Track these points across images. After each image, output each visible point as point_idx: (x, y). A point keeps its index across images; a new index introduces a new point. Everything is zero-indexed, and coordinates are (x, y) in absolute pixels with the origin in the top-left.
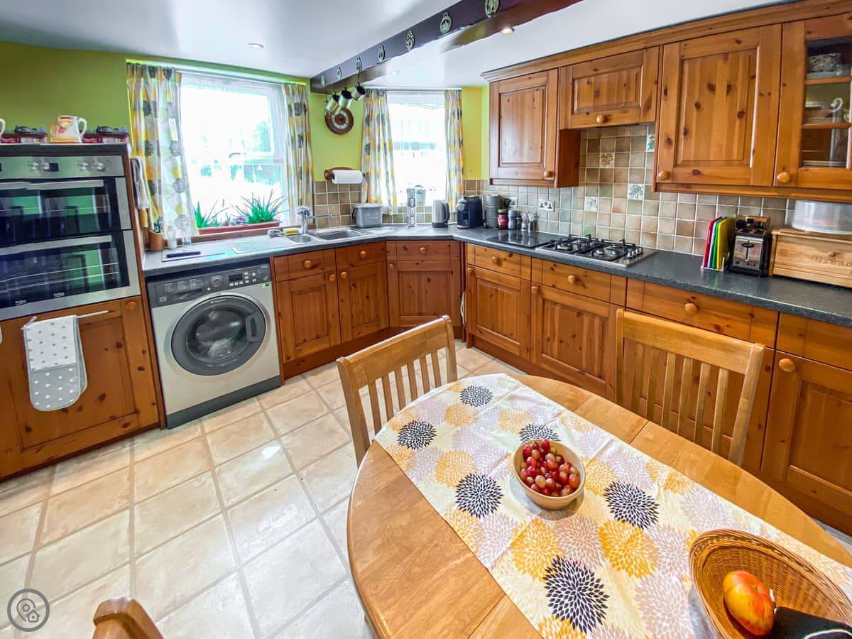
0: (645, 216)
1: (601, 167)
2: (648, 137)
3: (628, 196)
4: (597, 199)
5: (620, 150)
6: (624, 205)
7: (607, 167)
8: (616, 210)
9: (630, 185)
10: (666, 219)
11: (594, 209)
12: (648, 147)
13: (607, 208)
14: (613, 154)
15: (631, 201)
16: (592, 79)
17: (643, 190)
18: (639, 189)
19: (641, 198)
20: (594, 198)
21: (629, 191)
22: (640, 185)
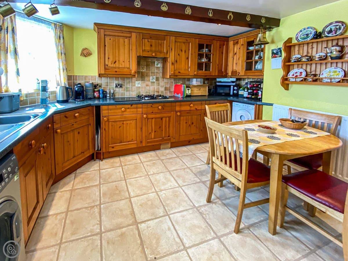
0: (156, 87)
1: (141, 71)
2: (156, 62)
3: (151, 81)
4: (140, 82)
5: (148, 66)
6: (150, 83)
7: (144, 71)
8: (147, 85)
9: (151, 77)
10: (162, 87)
11: (139, 86)
12: (156, 65)
13: (144, 85)
14: (145, 67)
15: (152, 82)
16: (149, 40)
17: (155, 78)
18: (154, 78)
19: (155, 81)
20: (139, 82)
21: (151, 79)
22: (154, 77)
